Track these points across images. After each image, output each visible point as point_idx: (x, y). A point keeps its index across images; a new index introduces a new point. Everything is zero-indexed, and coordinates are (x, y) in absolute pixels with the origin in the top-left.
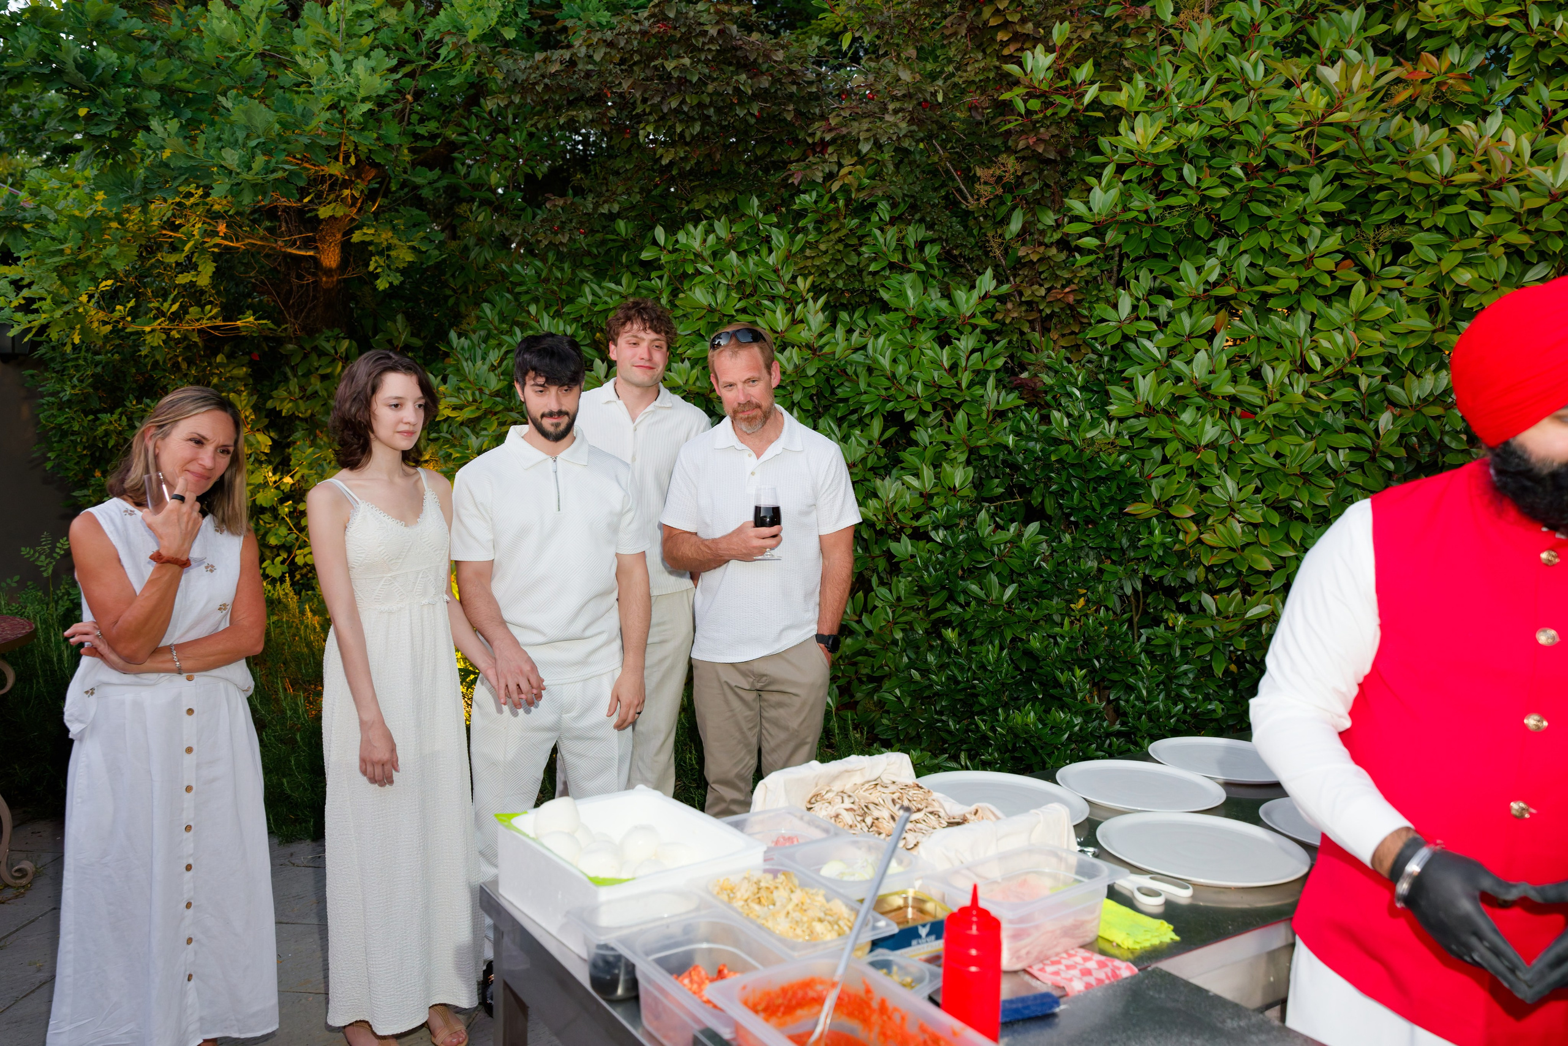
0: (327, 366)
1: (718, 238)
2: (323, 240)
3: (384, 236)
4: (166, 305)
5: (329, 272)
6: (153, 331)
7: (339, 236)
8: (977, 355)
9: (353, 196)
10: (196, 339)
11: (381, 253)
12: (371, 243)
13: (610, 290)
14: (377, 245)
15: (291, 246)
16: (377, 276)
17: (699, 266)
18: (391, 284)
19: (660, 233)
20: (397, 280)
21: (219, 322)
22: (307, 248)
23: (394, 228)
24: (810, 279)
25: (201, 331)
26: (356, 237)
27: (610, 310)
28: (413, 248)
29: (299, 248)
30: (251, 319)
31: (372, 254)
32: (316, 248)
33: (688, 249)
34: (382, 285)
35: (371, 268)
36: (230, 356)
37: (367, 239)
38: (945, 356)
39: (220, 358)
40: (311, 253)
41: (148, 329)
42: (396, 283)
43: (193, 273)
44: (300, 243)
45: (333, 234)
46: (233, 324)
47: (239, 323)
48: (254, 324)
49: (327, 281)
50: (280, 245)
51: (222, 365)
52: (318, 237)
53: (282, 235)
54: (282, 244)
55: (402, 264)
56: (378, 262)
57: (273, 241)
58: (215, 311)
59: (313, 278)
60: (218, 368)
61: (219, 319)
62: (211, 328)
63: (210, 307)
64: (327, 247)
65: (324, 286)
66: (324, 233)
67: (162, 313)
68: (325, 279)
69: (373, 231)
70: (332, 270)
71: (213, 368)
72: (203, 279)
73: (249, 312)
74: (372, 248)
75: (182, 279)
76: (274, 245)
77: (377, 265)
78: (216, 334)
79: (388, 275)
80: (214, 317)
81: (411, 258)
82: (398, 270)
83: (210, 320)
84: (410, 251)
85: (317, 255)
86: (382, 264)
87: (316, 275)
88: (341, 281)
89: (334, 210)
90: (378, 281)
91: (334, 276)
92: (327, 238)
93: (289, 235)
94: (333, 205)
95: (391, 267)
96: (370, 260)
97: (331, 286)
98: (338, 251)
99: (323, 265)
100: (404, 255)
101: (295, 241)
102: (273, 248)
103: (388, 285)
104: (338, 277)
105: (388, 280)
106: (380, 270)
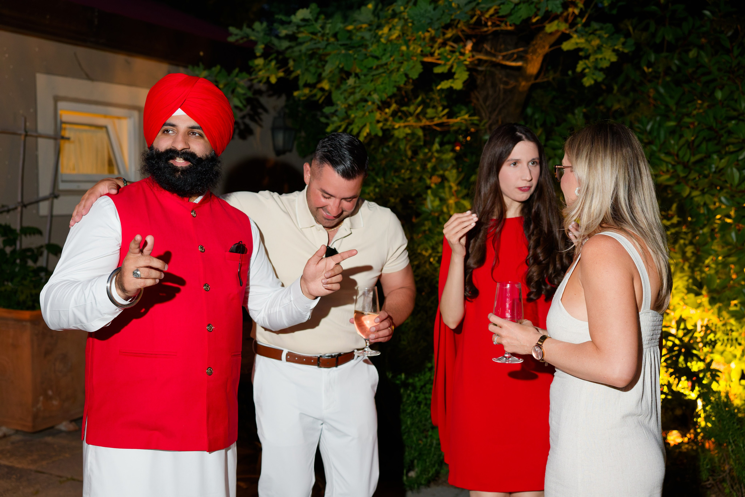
2: (534, 52)
3: (593, 43)
4: (412, 109)
5: (527, 78)
6: (399, 127)
7: (547, 47)
9: (573, 13)
10: (420, 133)
11: (588, 57)
12: (579, 50)
14: (586, 51)
15: (508, 60)
16: (584, 75)
18: (595, 81)
20: (600, 77)
21: (444, 120)
22: (517, 60)
23: (600, 37)
25: (424, 128)
26: (566, 46)
28: (614, 50)
29: (515, 60)
30: (466, 117)
31: (581, 58)
32: (526, 61)
34: (588, 82)
35: (579, 69)
36: (441, 144)
37: (581, 46)
39: (436, 146)
40: (519, 64)
41: (397, 126)
42: (600, 80)
43: (450, 81)
44: (515, 56)
45: (544, 47)
46: (452, 121)
47: (459, 119)
48: (466, 120)
49: (524, 85)
50: (499, 59)
51: (437, 151)
52: (530, 50)
53: (500, 51)
54: (500, 57)
55: (605, 64)
56: (585, 64)
57: (494, 56)
58: (446, 111)
59: (512, 83)
60: (436, 155)
61: (446, 117)
62: (437, 125)
63: (440, 108)
64: (535, 57)
65: (521, 89)
66: (536, 46)
67: (411, 114)
68: (523, 83)
69: (582, 40)
70: (531, 76)
71: (432, 153)
72: (458, 85)
73: (463, 112)
74: (581, 54)
75: (445, 85)
76: (494, 59)
77: (584, 66)
78: (438, 129)
79: (593, 74)
80: (444, 116)
81: (614, 59)
82: (601, 70)
83: (440, 118)
84: (614, 54)
85: (525, 65)
86: (590, 65)
87: (517, 81)
88: (532, 85)
89: (557, 25)
90: (585, 79)
91: (530, 81)
92: (538, 50)
93: (506, 51)
94: (556, 22)
95: (595, 68)
96: (578, 63)
97: (525, 89)
98: (541, 61)
99: (526, 72)
100: (608, 56)
101: (511, 55)
102: (492, 62)
103: (593, 82)
104: (532, 82)
105: (593, 78)
106: (587, 71)
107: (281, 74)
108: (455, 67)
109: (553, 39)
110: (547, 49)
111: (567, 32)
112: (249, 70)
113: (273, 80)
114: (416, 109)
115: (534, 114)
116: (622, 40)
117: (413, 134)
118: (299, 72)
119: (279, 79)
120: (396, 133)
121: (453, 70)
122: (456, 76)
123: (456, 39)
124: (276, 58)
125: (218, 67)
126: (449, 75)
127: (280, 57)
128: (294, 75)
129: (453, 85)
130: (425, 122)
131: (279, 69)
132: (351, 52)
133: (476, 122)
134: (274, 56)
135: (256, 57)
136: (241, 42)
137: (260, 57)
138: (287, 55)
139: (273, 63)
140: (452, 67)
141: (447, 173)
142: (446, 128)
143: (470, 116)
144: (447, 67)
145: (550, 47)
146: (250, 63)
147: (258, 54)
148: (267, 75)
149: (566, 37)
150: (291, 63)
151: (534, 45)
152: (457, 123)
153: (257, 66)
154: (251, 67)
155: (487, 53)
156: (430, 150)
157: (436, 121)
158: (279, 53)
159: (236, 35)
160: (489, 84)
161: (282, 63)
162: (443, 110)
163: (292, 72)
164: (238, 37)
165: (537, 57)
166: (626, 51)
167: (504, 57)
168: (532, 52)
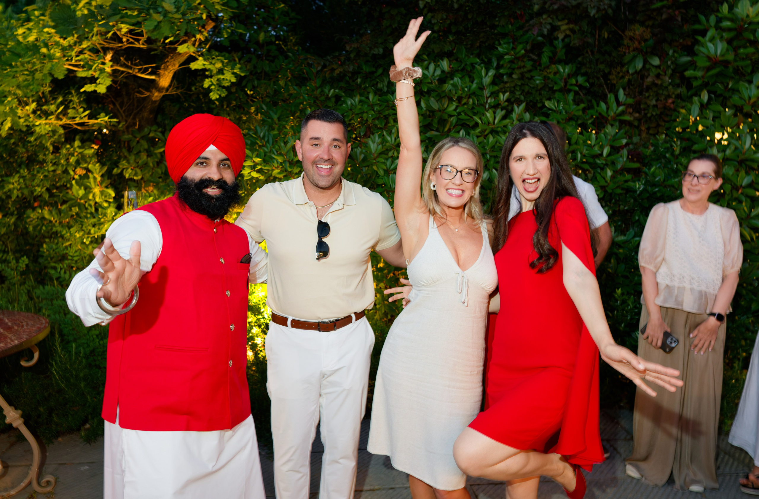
1: (443, 71)
2: (166, 69)
3: (216, 66)
4: (53, 108)
5: (160, 90)
6: (40, 124)
7: (177, 65)
9: (200, 39)
10: (62, 131)
11: (213, 76)
12: (205, 70)
13: (361, 101)
14: (211, 71)
15: (142, 73)
16: (211, 91)
18: (220, 96)
20: (223, 93)
21: (86, 120)
22: (151, 74)
23: (221, 62)
25: (64, 127)
26: (194, 66)
27: (363, 113)
28: (233, 73)
29: (149, 74)
30: (106, 119)
31: (207, 77)
32: (158, 75)
34: (214, 96)
35: (205, 86)
36: (83, 141)
37: (207, 67)
39: (77, 143)
40: (153, 77)
41: (37, 123)
42: (223, 95)
43: (94, 85)
44: (150, 70)
45: (174, 65)
46: (93, 122)
47: (99, 121)
48: (106, 122)
49: (157, 95)
50: (135, 71)
51: (79, 147)
52: (162, 67)
53: (136, 65)
54: (137, 71)
55: (227, 84)
56: (211, 81)
57: (131, 68)
58: (87, 112)
59: (148, 94)
60: (77, 149)
61: (87, 117)
62: (78, 124)
63: (81, 110)
64: (166, 73)
65: (154, 99)
66: (168, 64)
67: (52, 113)
68: (156, 94)
69: (207, 63)
70: (163, 88)
71: (74, 150)
72: (102, 89)
73: (102, 115)
74: (207, 73)
75: (89, 88)
76: (131, 71)
77: (210, 83)
78: (79, 128)
79: (218, 90)
80: (85, 116)
81: (233, 80)
82: (224, 87)
83: (81, 118)
84: (233, 75)
85: (157, 79)
86: (215, 83)
87: (151, 92)
88: (164, 96)
89: (187, 47)
90: (211, 94)
91: (162, 92)
92: (170, 67)
93: (141, 65)
94: (186, 45)
95: (220, 86)
96: (205, 81)
97: (158, 99)
98: (171, 77)
99: (158, 85)
100: (229, 77)
101: (146, 69)
102: (129, 73)
103: (218, 97)
104: (163, 94)
105: (218, 94)
106: (213, 87)
108: (97, 73)
109: (182, 59)
110: (176, 67)
111: (194, 55)
114: (57, 109)
115: (163, 120)
116: (239, 65)
117: (54, 132)
120: (38, 129)
121: (96, 76)
122: (99, 82)
123: (94, 50)
126: (93, 80)
129: (96, 89)
130: (65, 121)
133: (115, 124)
140: (94, 73)
141: (90, 166)
142: (87, 128)
143: (109, 118)
144: (91, 72)
145: (179, 66)
149: (192, 59)
151: (166, 63)
152: (98, 123)
155: (124, 65)
156: (72, 147)
157: (78, 120)
160: (124, 92)
162: (84, 112)
165: (169, 73)
166: (243, 75)
167: (140, 70)
168: (164, 68)
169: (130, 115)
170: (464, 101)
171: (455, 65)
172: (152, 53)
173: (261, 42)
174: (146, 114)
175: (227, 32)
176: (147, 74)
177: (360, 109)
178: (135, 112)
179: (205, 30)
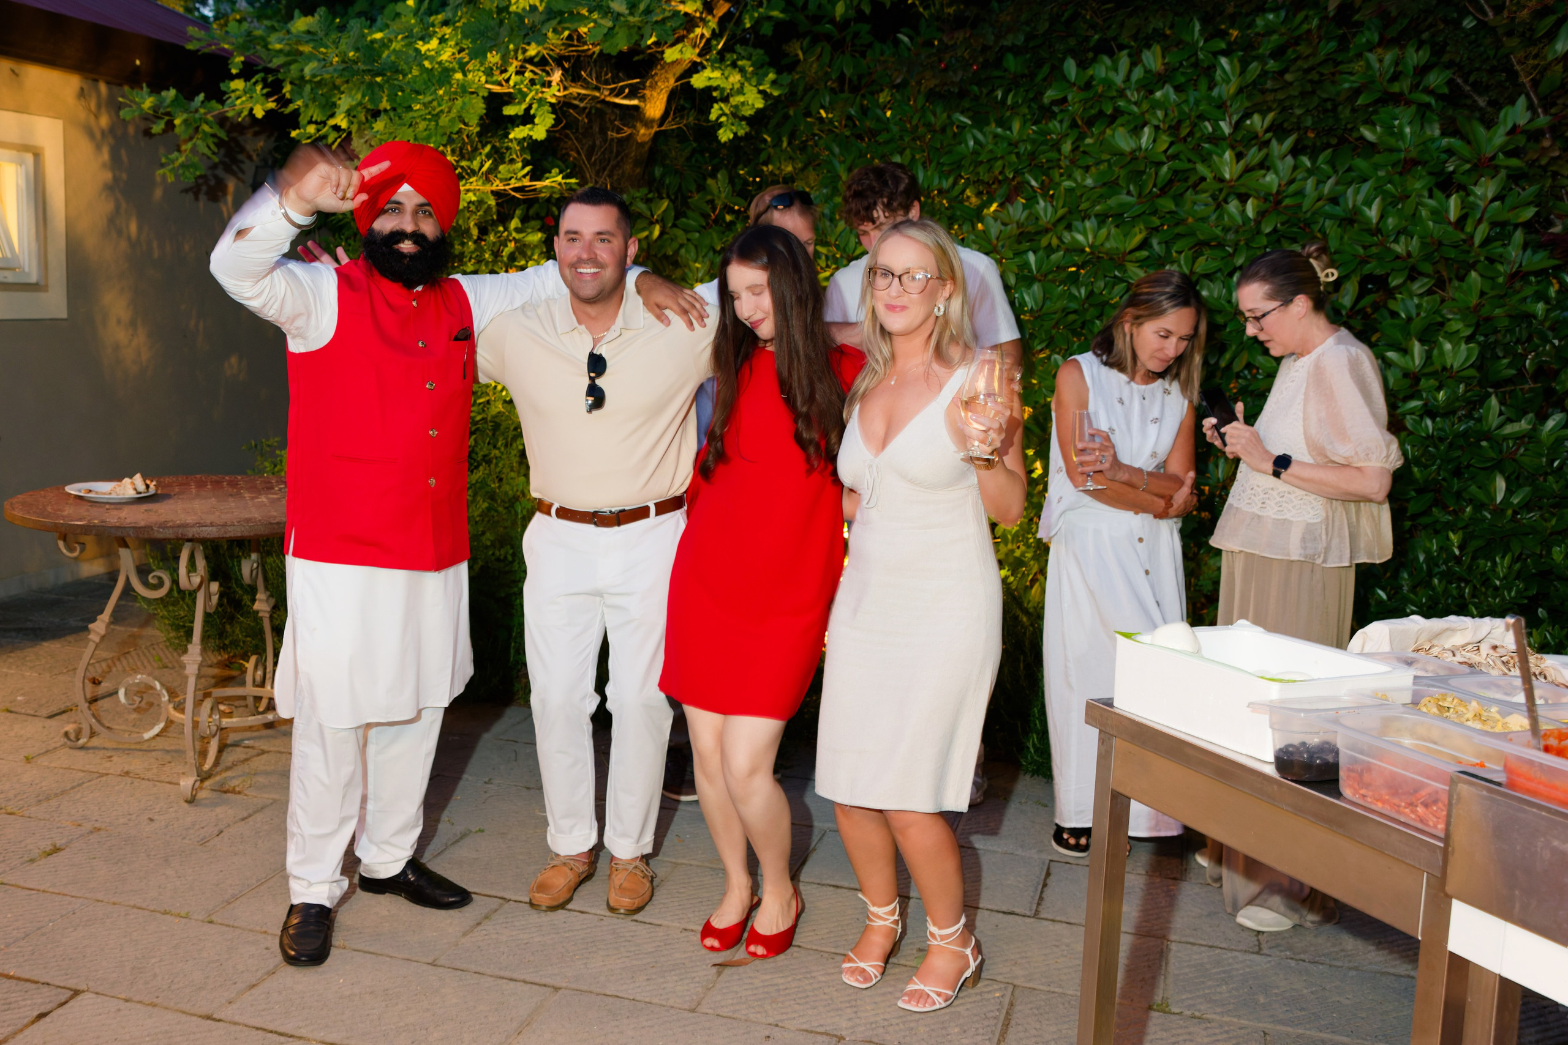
0: (643, 230)
1: (1147, 71)
2: (653, 87)
3: (731, 79)
4: (475, 164)
5: (648, 123)
7: (672, 80)
8: (1497, 203)
9: (703, 35)
10: (492, 202)
11: (725, 99)
12: (714, 88)
13: (996, 136)
14: (723, 90)
15: (617, 96)
16: (720, 125)
17: (1121, 103)
18: (735, 134)
19: (1070, 67)
20: (742, 129)
21: (526, 182)
22: (629, 96)
23: (742, 70)
24: (1270, 116)
25: (496, 194)
26: (698, 81)
27: (996, 159)
28: (760, 92)
30: (559, 178)
31: (715, 100)
32: (643, 98)
33: (1108, 84)
34: (725, 135)
35: (713, 116)
36: (524, 220)
37: (714, 84)
38: (1453, 206)
39: (515, 223)
40: (635, 102)
42: (741, 133)
43: (529, 126)
44: (627, 91)
45: (668, 80)
46: (539, 184)
47: (547, 183)
48: (560, 184)
49: (644, 134)
50: (605, 94)
51: (517, 230)
52: (648, 84)
53: (607, 83)
54: (607, 93)
55: (748, 112)
56: (721, 109)
57: (597, 89)
58: (528, 169)
59: (627, 131)
60: (514, 234)
61: (528, 177)
62: (515, 189)
63: (520, 165)
64: (655, 94)
65: (640, 139)
66: (656, 79)
67: (473, 173)
68: (642, 131)
69: (717, 74)
70: (653, 121)
71: (510, 234)
72: (539, 132)
73: (555, 171)
74: (715, 94)
75: (519, 133)
76: (597, 94)
77: (720, 112)
78: (517, 195)
79: (733, 124)
80: (524, 176)
81: (760, 104)
82: (744, 118)
83: (520, 180)
84: (759, 96)
85: (642, 105)
86: (727, 112)
87: (634, 127)
88: (656, 133)
89: (681, 51)
90: (721, 131)
91: (652, 127)
92: (659, 84)
93: (614, 83)
94: (679, 46)
95: (735, 115)
96: (712, 107)
97: (647, 139)
98: (665, 99)
99: (644, 115)
100: (752, 100)
101: (622, 89)
102: (594, 98)
103: (731, 136)
104: (655, 129)
105: (731, 130)
106: (723, 119)
107: (272, 105)
108: (535, 106)
109: (679, 70)
110: (672, 83)
111: (698, 60)
112: (220, 97)
113: (259, 113)
114: (482, 166)
115: (663, 176)
116: (772, 76)
117: (481, 202)
118: (299, 103)
119: (269, 113)
121: (532, 112)
122: (536, 120)
123: (541, 62)
124: (264, 80)
125: (173, 92)
126: (527, 119)
127: (270, 79)
128: (292, 107)
129: (531, 133)
130: (497, 185)
131: (268, 96)
132: (379, 79)
133: (575, 187)
134: (258, 77)
135: (233, 77)
136: (206, 50)
137: (237, 76)
138: (280, 76)
139: (259, 87)
140: (530, 107)
142: (531, 196)
143: (565, 177)
144: (524, 106)
145: (676, 81)
146: (223, 86)
147: (234, 71)
148: (250, 105)
149: (695, 68)
150: (287, 89)
151: (653, 76)
152: (546, 187)
153: (234, 91)
154: (225, 93)
155: (586, 85)
156: (506, 229)
157: (514, 183)
158: (267, 71)
159: (199, 40)
160: (596, 129)
161: (274, 88)
162: (523, 167)
163: (290, 101)
164: (203, 44)
165: (659, 94)
166: (776, 93)
167: (612, 91)
168: (651, 86)
169: (604, 169)
170: (1184, 132)
171: (1172, 59)
172: (636, 58)
173: (838, 19)
174: (628, 167)
175: (752, 17)
176: (625, 98)
177: (991, 151)
178: (612, 163)
179: (714, 16)
